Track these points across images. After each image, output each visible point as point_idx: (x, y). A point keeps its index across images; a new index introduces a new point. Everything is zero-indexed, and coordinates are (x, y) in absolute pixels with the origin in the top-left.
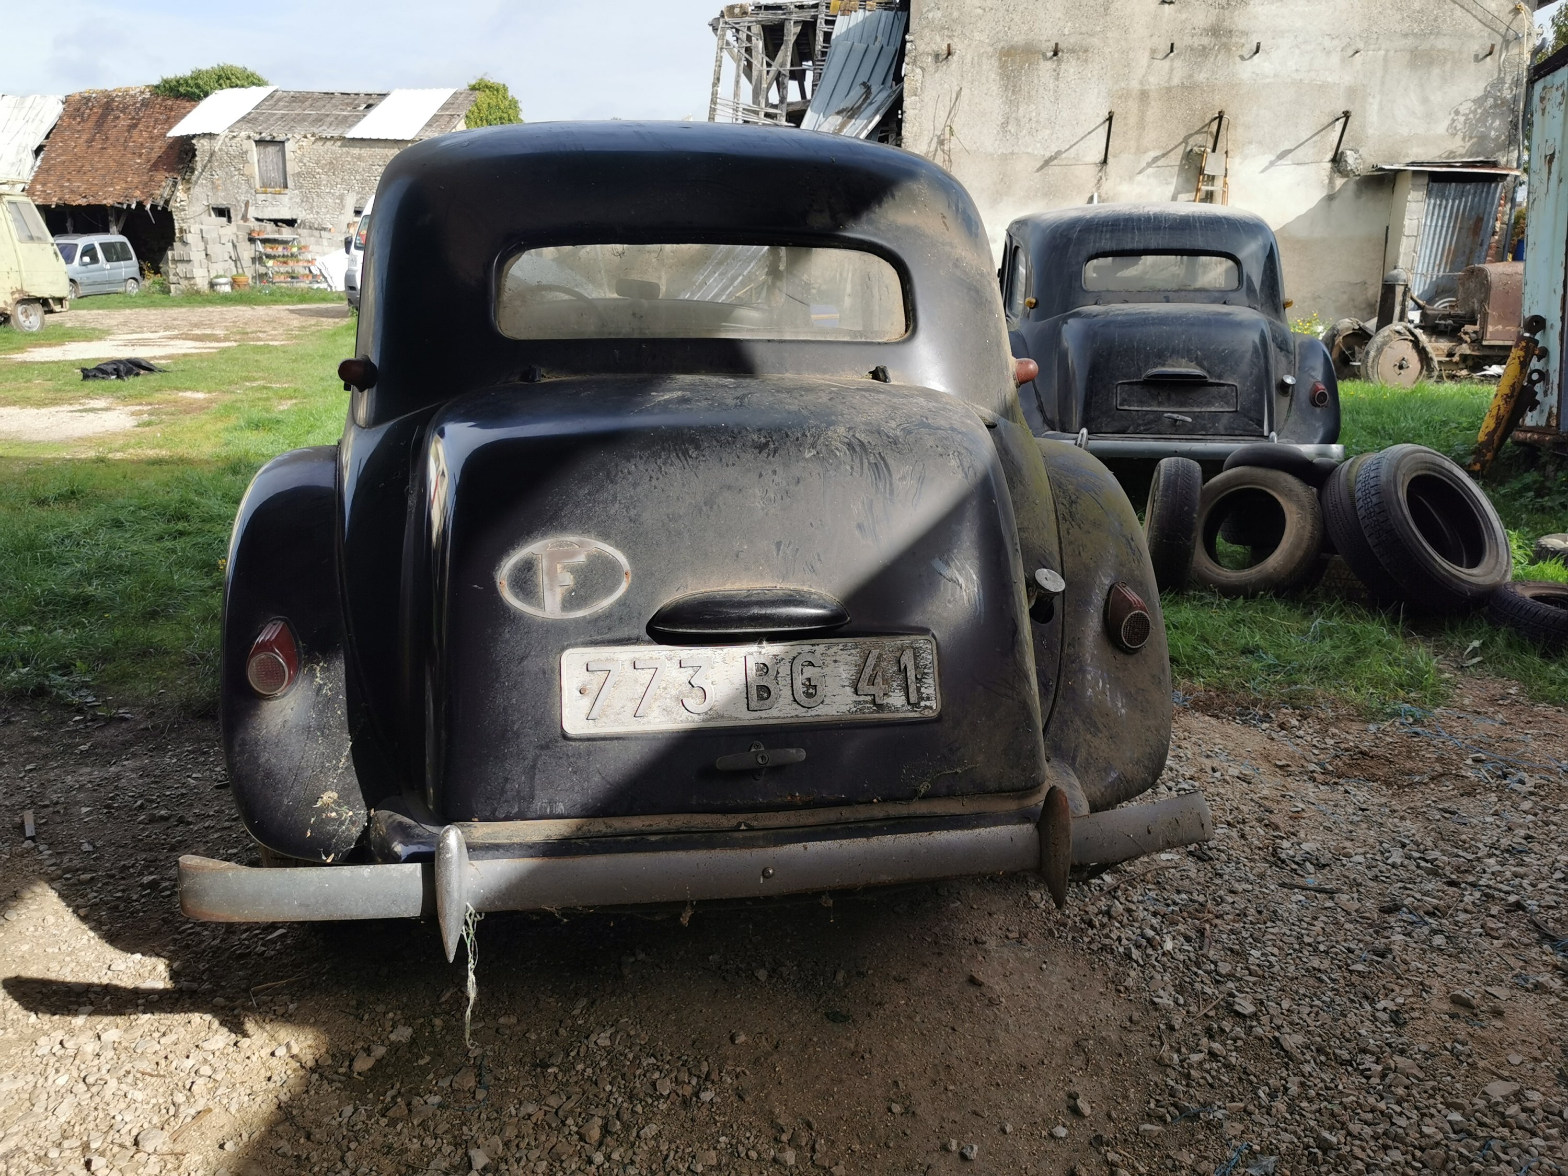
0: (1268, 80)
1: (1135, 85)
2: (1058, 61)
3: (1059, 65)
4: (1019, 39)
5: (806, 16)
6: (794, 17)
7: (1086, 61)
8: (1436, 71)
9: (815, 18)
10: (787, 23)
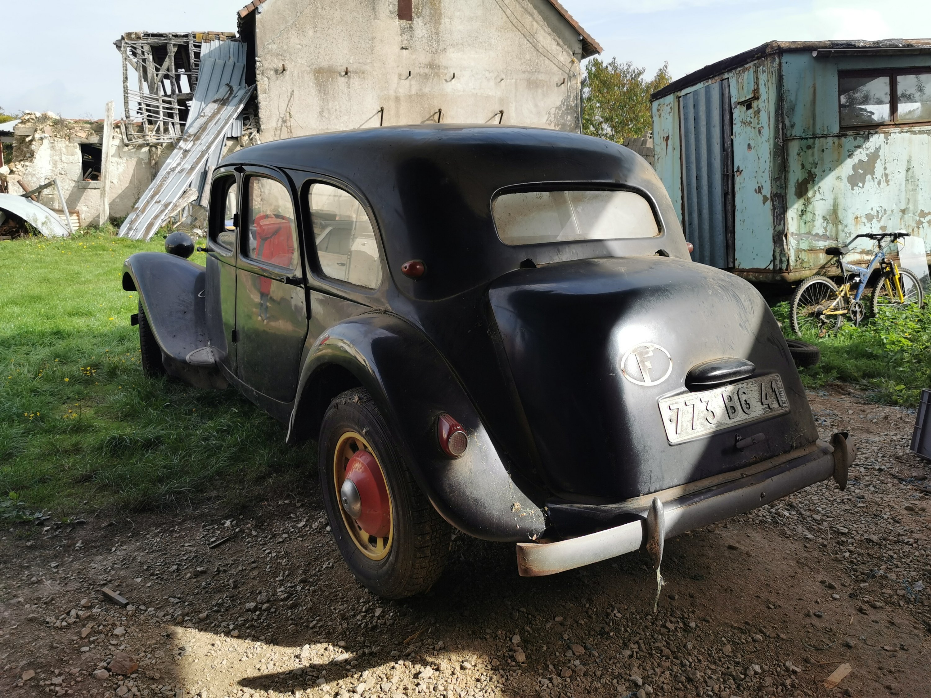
0: (460, 93)
1: (392, 93)
2: (349, 78)
3: (349, 80)
4: (325, 64)
5: (181, 41)
6: (173, 42)
7: (364, 78)
8: (540, 91)
9: (187, 43)
10: (168, 45)
